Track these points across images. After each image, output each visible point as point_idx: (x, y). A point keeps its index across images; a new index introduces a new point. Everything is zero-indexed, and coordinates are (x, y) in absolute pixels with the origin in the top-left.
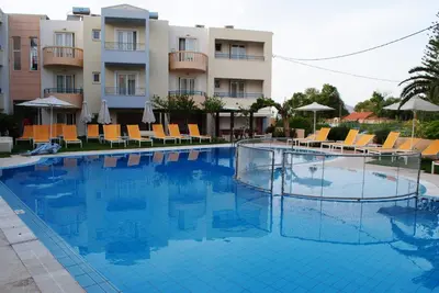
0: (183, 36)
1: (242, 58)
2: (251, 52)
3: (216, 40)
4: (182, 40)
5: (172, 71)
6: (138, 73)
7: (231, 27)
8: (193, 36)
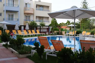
0: (27, 3)
1: (43, 10)
2: (45, 9)
3: (36, 5)
4: (26, 4)
5: (25, 13)
6: (14, 14)
7: (40, 1)
8: (29, 3)
